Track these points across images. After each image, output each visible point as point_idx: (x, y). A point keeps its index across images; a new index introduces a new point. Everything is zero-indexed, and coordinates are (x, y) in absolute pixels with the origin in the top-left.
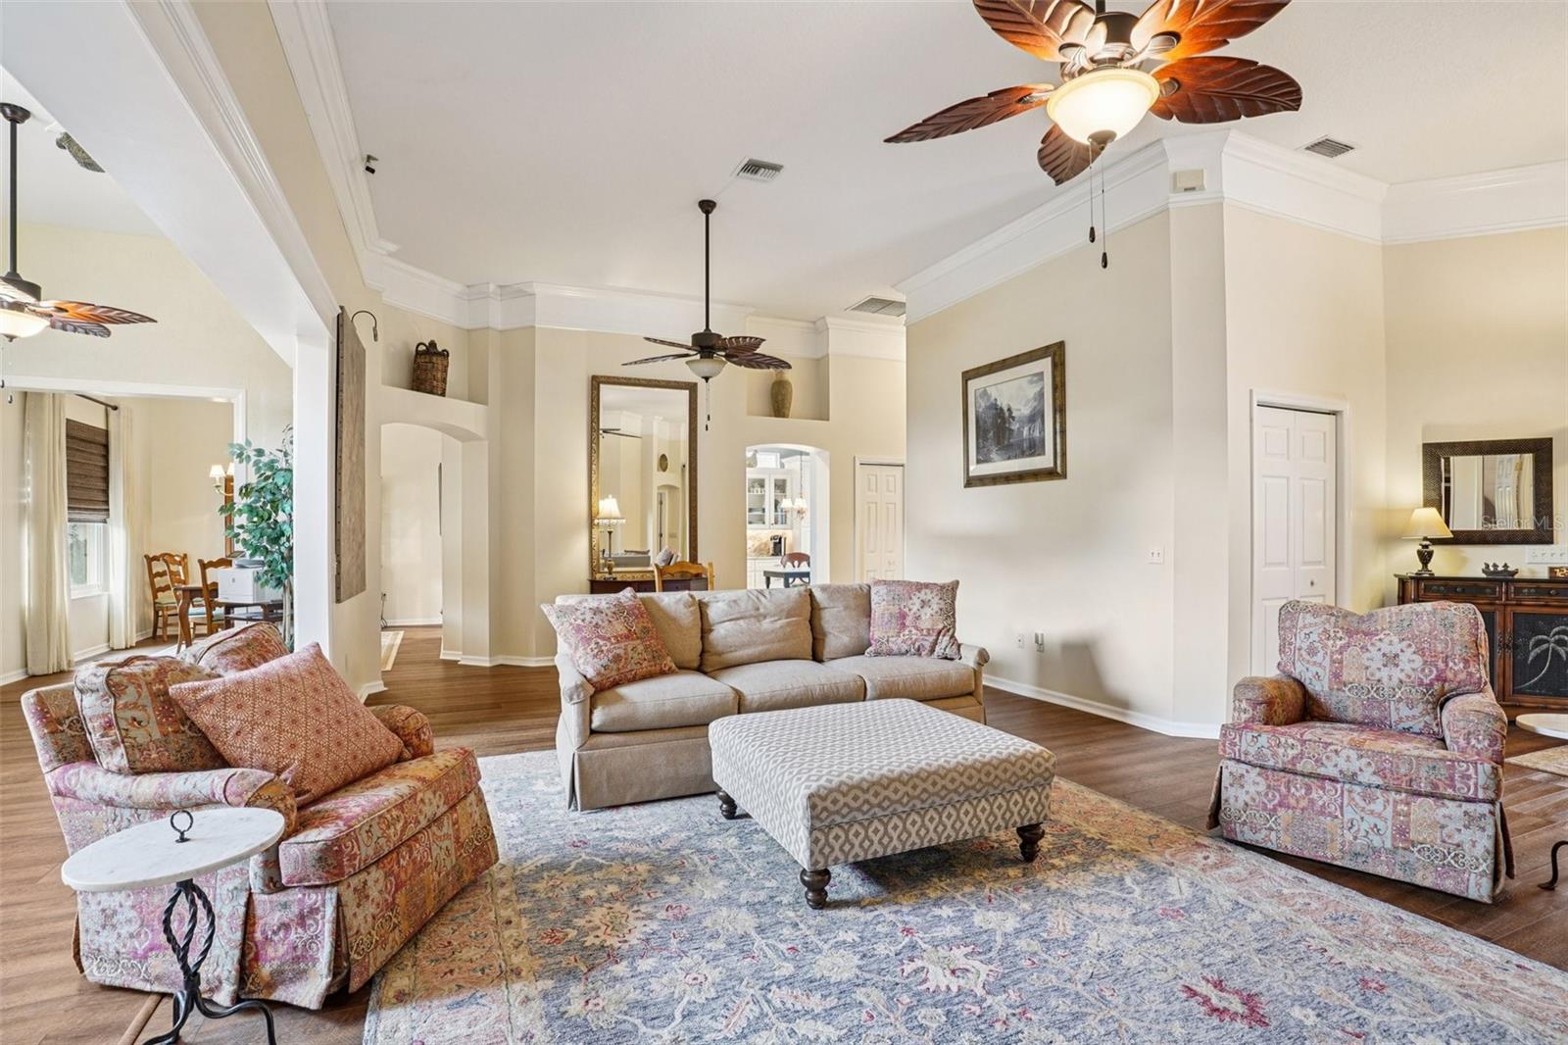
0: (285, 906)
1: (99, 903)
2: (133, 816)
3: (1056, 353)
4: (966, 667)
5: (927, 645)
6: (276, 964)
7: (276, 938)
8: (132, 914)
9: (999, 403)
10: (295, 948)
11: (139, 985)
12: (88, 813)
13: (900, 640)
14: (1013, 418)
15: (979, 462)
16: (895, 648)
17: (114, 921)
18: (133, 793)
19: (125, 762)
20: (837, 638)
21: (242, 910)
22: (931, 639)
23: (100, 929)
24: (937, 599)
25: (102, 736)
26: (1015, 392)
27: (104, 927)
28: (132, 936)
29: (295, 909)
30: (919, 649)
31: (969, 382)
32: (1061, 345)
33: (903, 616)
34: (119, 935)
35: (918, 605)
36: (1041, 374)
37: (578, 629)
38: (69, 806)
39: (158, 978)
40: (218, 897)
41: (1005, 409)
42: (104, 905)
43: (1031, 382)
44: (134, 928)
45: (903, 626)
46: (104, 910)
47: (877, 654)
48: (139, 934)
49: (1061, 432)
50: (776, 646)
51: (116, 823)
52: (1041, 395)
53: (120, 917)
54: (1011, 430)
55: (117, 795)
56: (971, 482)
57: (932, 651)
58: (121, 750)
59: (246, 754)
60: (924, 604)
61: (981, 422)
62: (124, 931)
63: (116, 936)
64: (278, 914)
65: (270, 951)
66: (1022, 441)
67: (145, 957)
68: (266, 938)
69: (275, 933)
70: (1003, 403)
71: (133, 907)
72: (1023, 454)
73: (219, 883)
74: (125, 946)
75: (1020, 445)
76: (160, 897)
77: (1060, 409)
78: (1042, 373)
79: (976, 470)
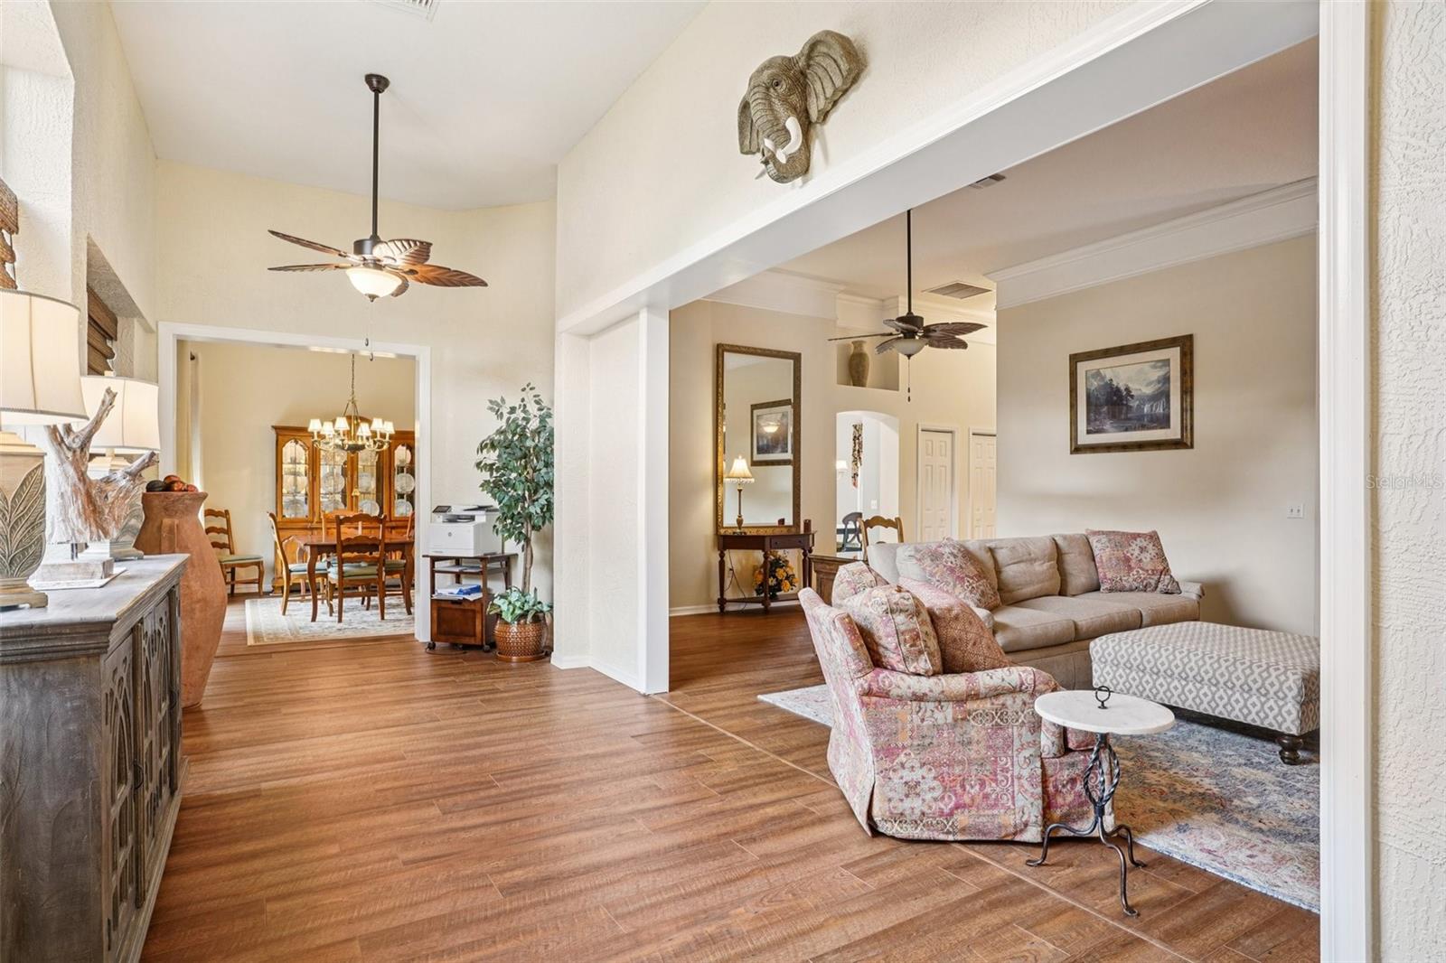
0: (1073, 765)
1: (902, 778)
2: (937, 708)
3: (1185, 344)
4: (1190, 600)
5: (1153, 582)
6: (1065, 809)
7: (1064, 790)
8: (935, 783)
9: (1115, 383)
10: (1080, 796)
11: (942, 837)
12: (893, 708)
13: (1131, 580)
14: (1132, 396)
15: (1089, 432)
16: (1127, 585)
17: (918, 791)
18: (946, 689)
19: (929, 666)
20: (1078, 578)
21: (1039, 771)
22: (1156, 578)
23: (903, 797)
24: (1151, 545)
25: (911, 646)
26: (1135, 376)
27: (907, 796)
28: (935, 800)
29: (1081, 767)
30: (1146, 586)
31: (1080, 365)
32: (1190, 337)
33: (1127, 560)
34: (924, 800)
35: (1137, 552)
36: (1166, 362)
37: (952, 570)
38: (875, 704)
39: (963, 830)
40: (1016, 763)
41: (1123, 388)
42: (908, 779)
43: (1154, 367)
44: (937, 794)
45: (1130, 569)
46: (906, 783)
47: (1111, 590)
48: (943, 798)
49: (1188, 410)
50: (1046, 584)
51: (920, 714)
52: (1166, 379)
53: (923, 786)
54: (1129, 408)
55: (931, 691)
56: (1077, 449)
57: (1156, 587)
58: (925, 656)
59: (981, 659)
60: (1142, 549)
61: (1093, 400)
62: (928, 796)
63: (921, 802)
64: (1067, 772)
65: (1060, 800)
66: (1143, 416)
67: (951, 814)
68: (1057, 791)
69: (1064, 786)
70: (1121, 383)
71: (935, 778)
72: (1143, 427)
73: (1015, 753)
74: (930, 807)
75: (1140, 418)
76: (961, 767)
77: (1187, 390)
78: (1169, 360)
79: (1084, 439)
